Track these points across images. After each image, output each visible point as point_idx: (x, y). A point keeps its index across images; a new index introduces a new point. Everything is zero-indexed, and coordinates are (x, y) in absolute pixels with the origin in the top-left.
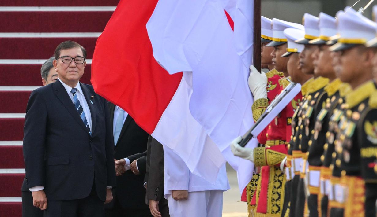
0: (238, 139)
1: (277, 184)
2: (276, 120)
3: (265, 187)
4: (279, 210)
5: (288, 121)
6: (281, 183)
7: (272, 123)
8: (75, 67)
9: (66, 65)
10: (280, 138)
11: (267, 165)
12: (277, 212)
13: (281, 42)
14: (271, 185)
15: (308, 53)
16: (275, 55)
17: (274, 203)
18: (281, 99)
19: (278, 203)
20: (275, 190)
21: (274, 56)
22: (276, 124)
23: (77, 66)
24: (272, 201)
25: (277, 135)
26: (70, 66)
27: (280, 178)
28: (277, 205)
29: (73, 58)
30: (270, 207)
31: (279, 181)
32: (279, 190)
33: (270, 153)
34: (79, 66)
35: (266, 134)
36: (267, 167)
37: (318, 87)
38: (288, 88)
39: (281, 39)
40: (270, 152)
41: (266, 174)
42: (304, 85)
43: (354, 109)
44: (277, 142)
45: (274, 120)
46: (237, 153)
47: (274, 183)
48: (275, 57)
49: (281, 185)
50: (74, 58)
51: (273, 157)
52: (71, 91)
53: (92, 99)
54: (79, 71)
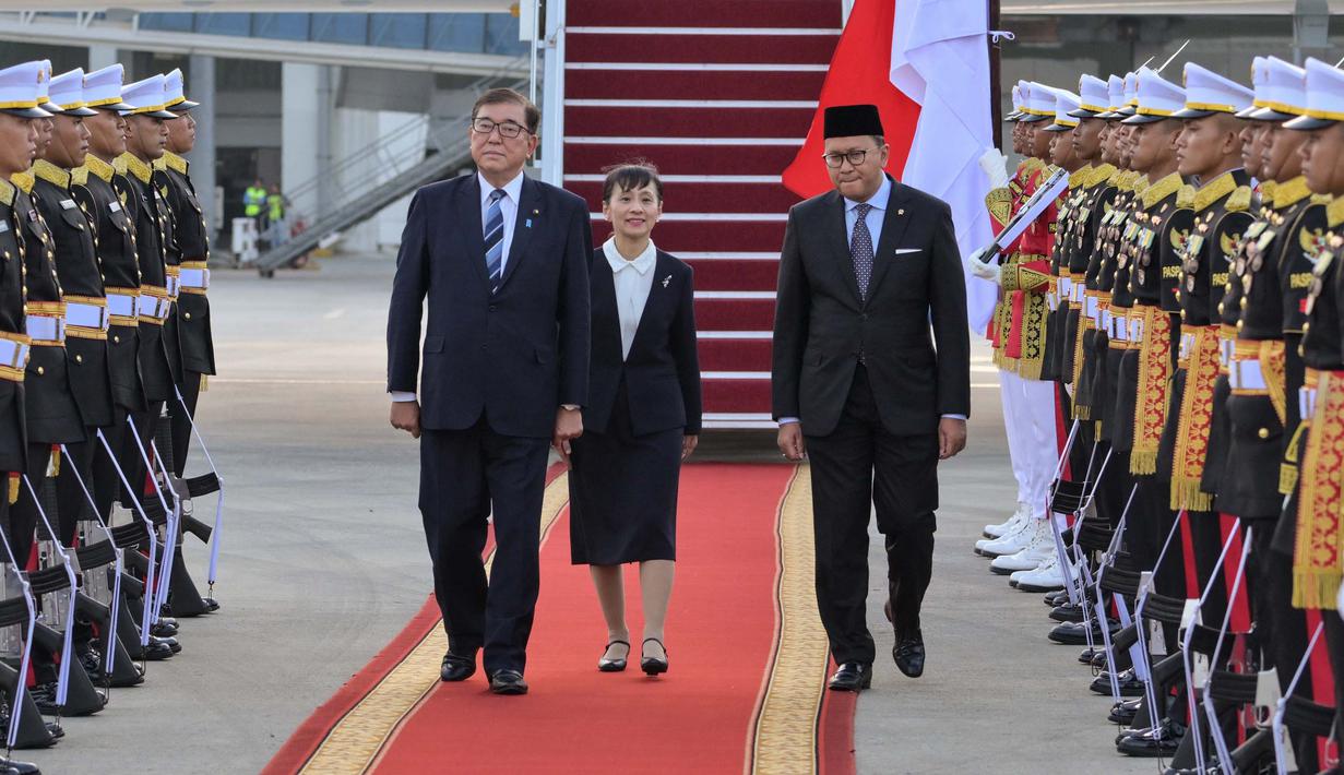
0: (980, 252)
1: (1035, 317)
2: (1033, 225)
3: (1018, 322)
4: (1038, 352)
5: (1052, 226)
6: (1041, 315)
7: (1028, 230)
8: (498, 144)
10: (1037, 252)
11: (1019, 289)
12: (1034, 356)
13: (1041, 115)
14: (1026, 319)
15: (1085, 129)
16: (1033, 134)
17: (1031, 343)
18: (1040, 197)
19: (1036, 343)
20: (1032, 326)
22: (1033, 231)
24: (1028, 341)
25: (1034, 247)
26: (488, 141)
27: (1040, 309)
28: (1035, 347)
29: (495, 125)
30: (1024, 349)
31: (1038, 312)
32: (1037, 326)
33: (1024, 272)
35: (1019, 245)
36: (1020, 292)
37: (1098, 180)
38: (1050, 180)
39: (1041, 112)
41: (1018, 302)
42: (1074, 174)
43: (1152, 211)
44: (1035, 257)
45: (1030, 226)
46: (978, 271)
47: (1030, 315)
48: (1033, 136)
49: (1040, 319)
50: (498, 125)
51: (1029, 278)
52: (491, 195)
53: (533, 217)
54: (507, 154)
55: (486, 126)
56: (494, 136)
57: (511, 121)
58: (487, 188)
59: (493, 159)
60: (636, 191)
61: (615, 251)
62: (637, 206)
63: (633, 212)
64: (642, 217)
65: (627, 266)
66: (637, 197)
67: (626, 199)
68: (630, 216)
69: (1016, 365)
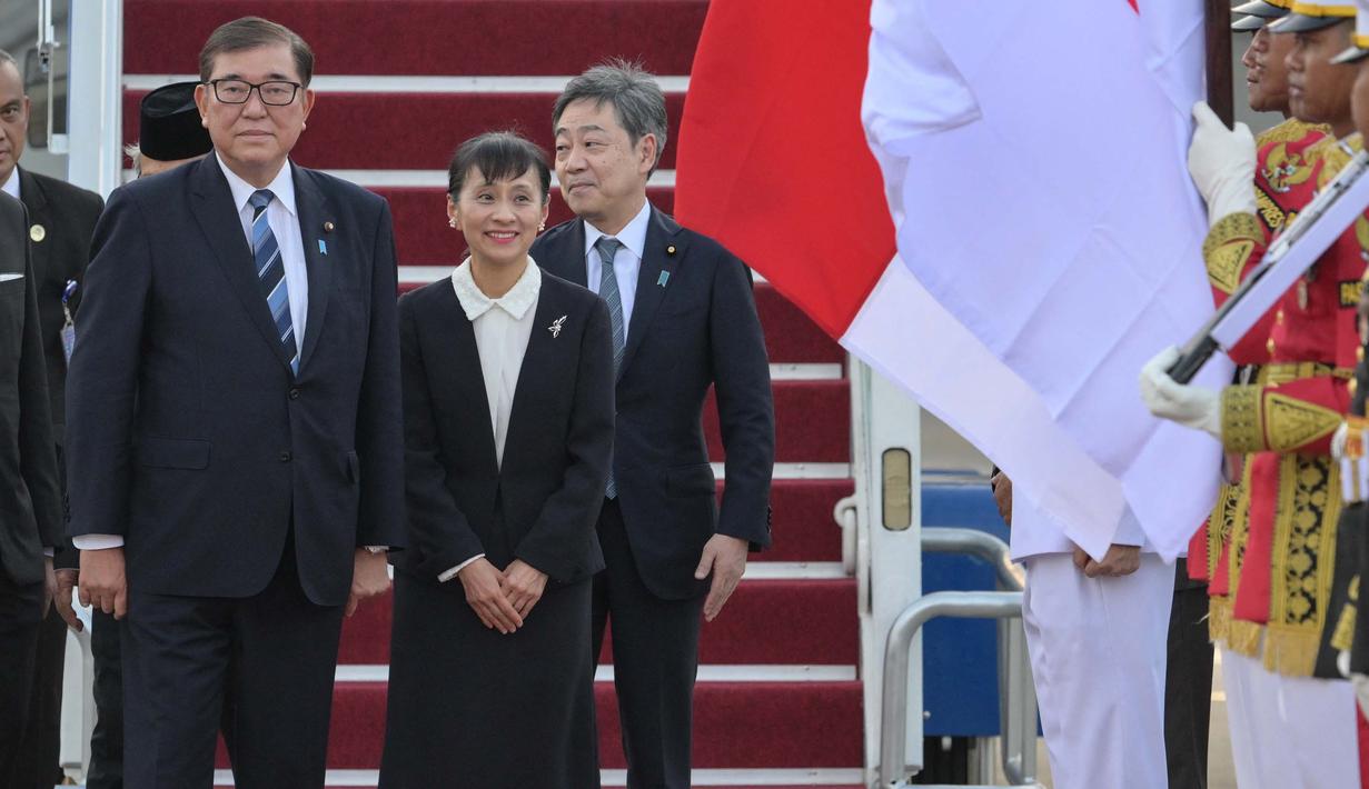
0: (1167, 356)
1: (1307, 519)
2: (1302, 291)
3: (1263, 530)
4: (1313, 609)
5: (1344, 295)
6: (1319, 515)
7: (1287, 300)
8: (263, 117)
9: (231, 112)
10: (1314, 356)
11: (1267, 447)
12: (1305, 617)
13: (1323, 17)
14: (1283, 523)
16: (1301, 62)
17: (1296, 584)
18: (1319, 215)
19: (1308, 584)
20: (1299, 541)
21: (1297, 66)
22: (1303, 303)
23: (268, 114)
24: (1288, 579)
25: (1305, 343)
26: (245, 113)
27: (1317, 499)
28: (1305, 594)
29: (252, 86)
30: (1280, 601)
31: (1313, 508)
32: (1312, 542)
33: (1279, 407)
34: (276, 112)
35: (1266, 340)
36: (1271, 456)
38: (1342, 176)
39: (1322, 8)
40: (1277, 402)
41: (1267, 482)
44: (1307, 370)
45: (1293, 290)
46: (1162, 405)
47: (1294, 515)
48: (1302, 70)
49: (1318, 523)
50: (258, 87)
51: (1288, 420)
52: (250, 201)
53: (325, 234)
54: (277, 131)
55: (233, 89)
56: (255, 106)
57: (277, 77)
58: (242, 191)
59: (255, 144)
60: (504, 185)
61: (471, 284)
62: (505, 211)
63: (497, 221)
64: (515, 228)
65: (492, 308)
66: (504, 196)
67: (490, 198)
68: (492, 227)
69: (1259, 639)
